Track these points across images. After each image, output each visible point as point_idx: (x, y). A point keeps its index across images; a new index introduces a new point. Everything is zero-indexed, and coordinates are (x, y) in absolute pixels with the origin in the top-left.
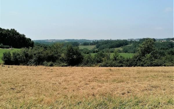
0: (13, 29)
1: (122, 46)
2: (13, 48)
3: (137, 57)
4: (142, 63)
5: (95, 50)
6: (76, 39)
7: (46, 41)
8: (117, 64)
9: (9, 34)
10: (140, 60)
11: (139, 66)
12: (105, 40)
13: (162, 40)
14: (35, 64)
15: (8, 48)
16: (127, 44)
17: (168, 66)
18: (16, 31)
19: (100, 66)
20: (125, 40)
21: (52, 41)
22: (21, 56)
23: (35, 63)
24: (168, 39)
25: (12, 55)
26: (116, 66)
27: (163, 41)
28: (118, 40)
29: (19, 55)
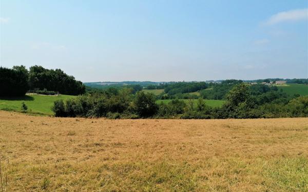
0: (58, 69)
1: (200, 90)
2: (60, 95)
3: (228, 106)
4: (235, 114)
5: (164, 95)
6: (138, 81)
7: (98, 84)
8: (202, 116)
9: (54, 76)
10: (232, 110)
11: (232, 117)
12: (176, 83)
13: (251, 82)
14: (97, 116)
15: (53, 94)
16: (205, 88)
17: (268, 118)
18: (62, 72)
19: (181, 118)
20: (202, 82)
21: (106, 84)
22: (77, 105)
23: (96, 114)
24: (259, 81)
25: (65, 104)
26: (203, 118)
27: (252, 84)
28: (193, 83)
29: (75, 104)
